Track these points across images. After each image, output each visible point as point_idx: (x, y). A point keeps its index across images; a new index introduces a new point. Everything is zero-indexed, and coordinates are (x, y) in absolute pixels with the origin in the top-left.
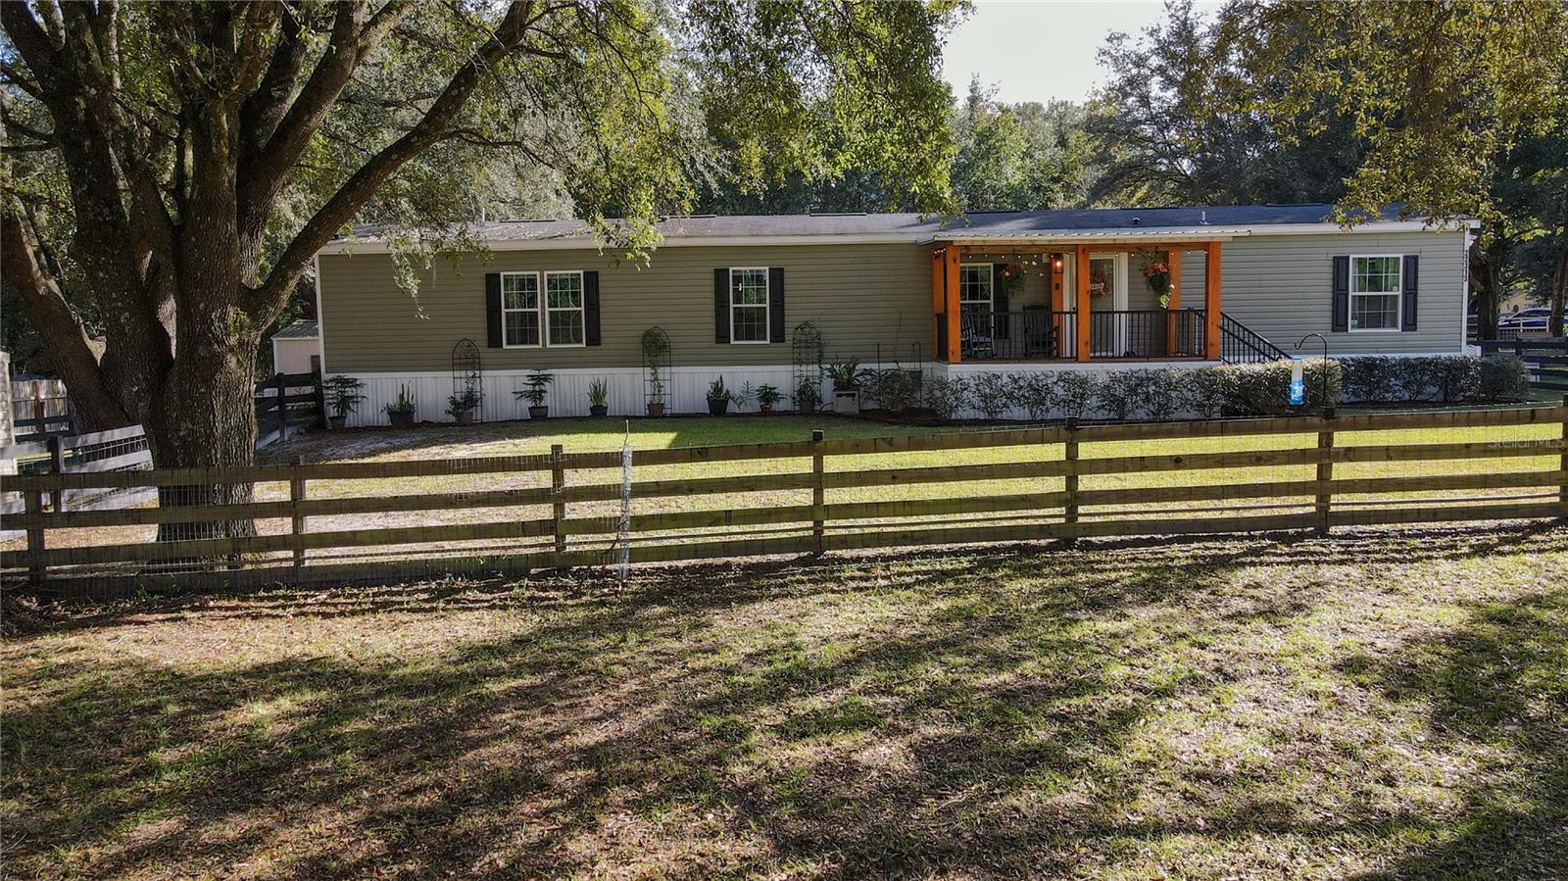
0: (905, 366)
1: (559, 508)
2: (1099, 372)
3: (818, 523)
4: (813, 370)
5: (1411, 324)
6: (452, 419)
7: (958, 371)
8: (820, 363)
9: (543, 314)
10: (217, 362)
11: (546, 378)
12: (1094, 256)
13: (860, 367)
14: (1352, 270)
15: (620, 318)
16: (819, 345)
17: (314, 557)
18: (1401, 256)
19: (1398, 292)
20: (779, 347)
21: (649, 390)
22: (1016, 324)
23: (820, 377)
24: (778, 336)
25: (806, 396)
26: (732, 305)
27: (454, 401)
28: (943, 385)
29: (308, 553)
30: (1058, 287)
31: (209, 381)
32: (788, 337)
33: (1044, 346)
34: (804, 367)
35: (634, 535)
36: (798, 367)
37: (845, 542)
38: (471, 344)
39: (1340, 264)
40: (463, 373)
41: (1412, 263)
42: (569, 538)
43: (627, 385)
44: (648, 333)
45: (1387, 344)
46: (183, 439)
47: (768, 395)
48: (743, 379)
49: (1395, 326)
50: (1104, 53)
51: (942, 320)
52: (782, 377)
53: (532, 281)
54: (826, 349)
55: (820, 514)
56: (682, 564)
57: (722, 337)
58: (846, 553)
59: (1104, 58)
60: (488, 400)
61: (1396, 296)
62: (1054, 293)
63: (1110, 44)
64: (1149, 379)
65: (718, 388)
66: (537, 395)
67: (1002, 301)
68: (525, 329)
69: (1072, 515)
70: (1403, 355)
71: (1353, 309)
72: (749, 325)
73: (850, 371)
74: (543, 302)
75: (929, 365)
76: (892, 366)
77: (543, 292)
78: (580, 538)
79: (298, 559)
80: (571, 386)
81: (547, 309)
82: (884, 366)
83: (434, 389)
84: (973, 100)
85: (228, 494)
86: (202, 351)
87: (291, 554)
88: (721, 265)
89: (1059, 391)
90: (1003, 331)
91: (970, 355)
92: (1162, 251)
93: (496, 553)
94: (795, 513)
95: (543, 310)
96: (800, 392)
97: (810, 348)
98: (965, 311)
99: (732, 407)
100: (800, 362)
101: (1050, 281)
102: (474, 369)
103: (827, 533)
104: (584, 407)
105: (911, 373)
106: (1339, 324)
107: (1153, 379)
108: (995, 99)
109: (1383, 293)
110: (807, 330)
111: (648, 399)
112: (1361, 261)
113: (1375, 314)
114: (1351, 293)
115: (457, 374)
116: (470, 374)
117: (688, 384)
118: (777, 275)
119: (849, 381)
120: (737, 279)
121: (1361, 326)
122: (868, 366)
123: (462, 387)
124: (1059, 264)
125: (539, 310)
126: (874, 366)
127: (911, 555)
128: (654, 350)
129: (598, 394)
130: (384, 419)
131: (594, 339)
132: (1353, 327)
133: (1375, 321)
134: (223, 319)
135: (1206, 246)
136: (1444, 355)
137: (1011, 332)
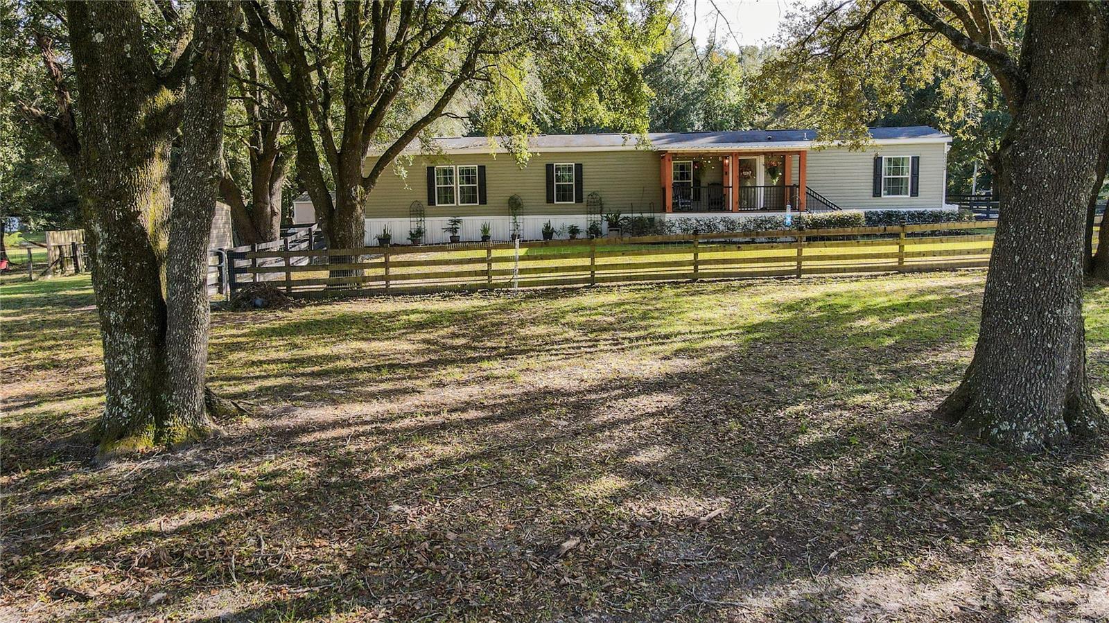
0: (645, 215)
1: (489, 265)
2: (741, 218)
3: (593, 272)
4: (597, 217)
5: (915, 193)
6: (410, 242)
7: (670, 217)
8: (601, 213)
9: (457, 188)
10: (353, 207)
11: (459, 221)
12: (741, 158)
13: (622, 216)
14: (885, 165)
15: (497, 190)
16: (601, 204)
17: (394, 284)
18: (910, 157)
19: (908, 175)
20: (580, 205)
21: (512, 227)
22: (704, 193)
23: (601, 221)
24: (579, 200)
25: (594, 231)
26: (555, 183)
27: (411, 234)
28: (662, 223)
29: (391, 282)
30: (727, 173)
31: (350, 215)
32: (585, 200)
33: (719, 204)
34: (593, 216)
35: (519, 276)
36: (589, 216)
37: (603, 280)
38: (419, 204)
39: (878, 161)
40: (415, 219)
41: (916, 160)
42: (493, 277)
43: (500, 225)
44: (511, 198)
45: (902, 203)
46: (340, 238)
47: (574, 230)
48: (560, 222)
49: (907, 194)
50: (784, 25)
51: (664, 190)
52: (582, 221)
53: (451, 171)
54: (604, 206)
55: (593, 269)
56: (538, 288)
57: (550, 200)
58: (604, 284)
59: (783, 29)
60: (428, 234)
61: (907, 178)
62: (725, 177)
63: (786, 20)
64: (766, 221)
65: (548, 227)
66: (454, 230)
67: (697, 182)
68: (447, 195)
69: (696, 269)
70: (908, 210)
71: (885, 185)
72: (564, 194)
73: (617, 218)
74: (456, 181)
75: (659, 214)
76: (639, 215)
77: (457, 177)
78: (497, 277)
79: (387, 285)
80: (471, 225)
81: (459, 186)
82: (635, 215)
83: (400, 227)
84: (710, 49)
85: (357, 259)
86: (348, 203)
87: (385, 283)
88: (549, 162)
89: (721, 227)
90: (697, 197)
91: (676, 209)
92: (783, 156)
93: (464, 283)
94: (584, 268)
95: (457, 185)
96: (590, 229)
97: (596, 205)
98: (675, 186)
99: (555, 236)
100: (591, 213)
101: (722, 170)
102: (421, 217)
103: (596, 276)
104: (478, 236)
105: (648, 219)
106: (877, 193)
107: (769, 221)
108: (723, 47)
109: (900, 176)
110: (594, 196)
111: (512, 233)
112: (890, 160)
113: (895, 187)
114: (883, 177)
115: (412, 219)
116: (419, 219)
117: (533, 224)
118: (579, 167)
119: (616, 223)
120: (558, 169)
121: (889, 194)
122: (626, 215)
123: (415, 226)
124: (727, 161)
125: (454, 186)
126: (630, 215)
127: (630, 285)
128: (515, 206)
129: (485, 229)
130: (376, 242)
131: (483, 201)
132: (884, 194)
133: (896, 192)
134: (355, 190)
135: (799, 153)
136: (929, 210)
137: (702, 197)
